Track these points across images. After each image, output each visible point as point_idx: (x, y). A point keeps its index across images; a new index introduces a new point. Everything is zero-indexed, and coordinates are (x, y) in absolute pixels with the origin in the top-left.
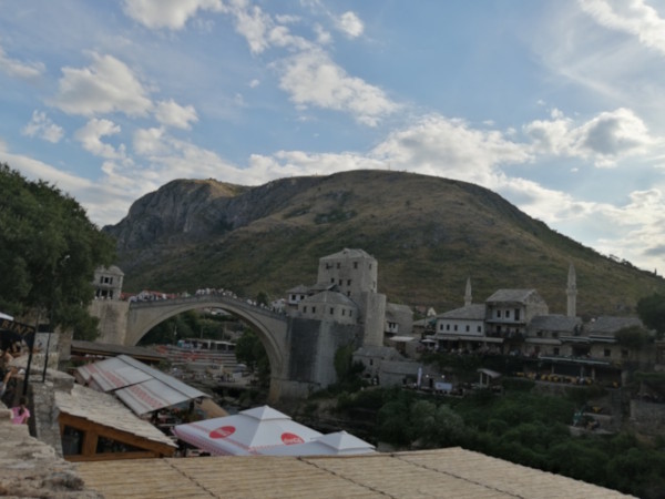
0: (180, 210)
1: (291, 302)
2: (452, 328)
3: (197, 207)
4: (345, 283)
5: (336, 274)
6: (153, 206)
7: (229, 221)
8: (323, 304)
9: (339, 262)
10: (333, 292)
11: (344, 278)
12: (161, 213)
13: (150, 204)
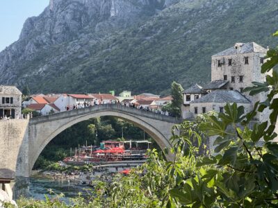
1: (186, 102)
4: (237, 80)
5: (228, 70)
8: (211, 104)
9: (230, 57)
10: (224, 91)
11: (236, 75)
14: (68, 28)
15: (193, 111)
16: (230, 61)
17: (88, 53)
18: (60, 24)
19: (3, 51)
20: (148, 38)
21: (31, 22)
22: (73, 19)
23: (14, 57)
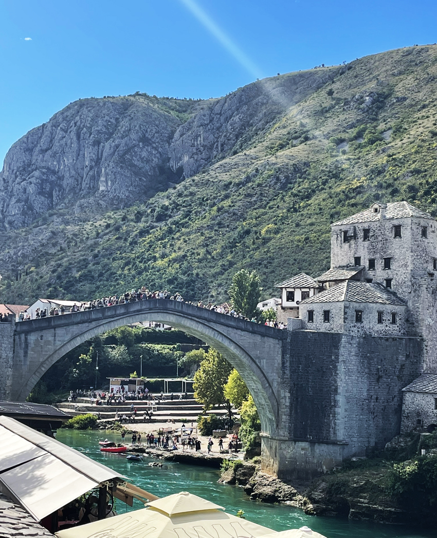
0: (89, 154)
1: (286, 304)
3: (117, 146)
4: (379, 265)
5: (363, 250)
6: (43, 151)
7: (174, 165)
8: (342, 305)
9: (366, 226)
10: (358, 284)
11: (378, 256)
12: (59, 162)
13: (38, 148)
15: (304, 316)
18: (19, 201)
22: (39, 193)
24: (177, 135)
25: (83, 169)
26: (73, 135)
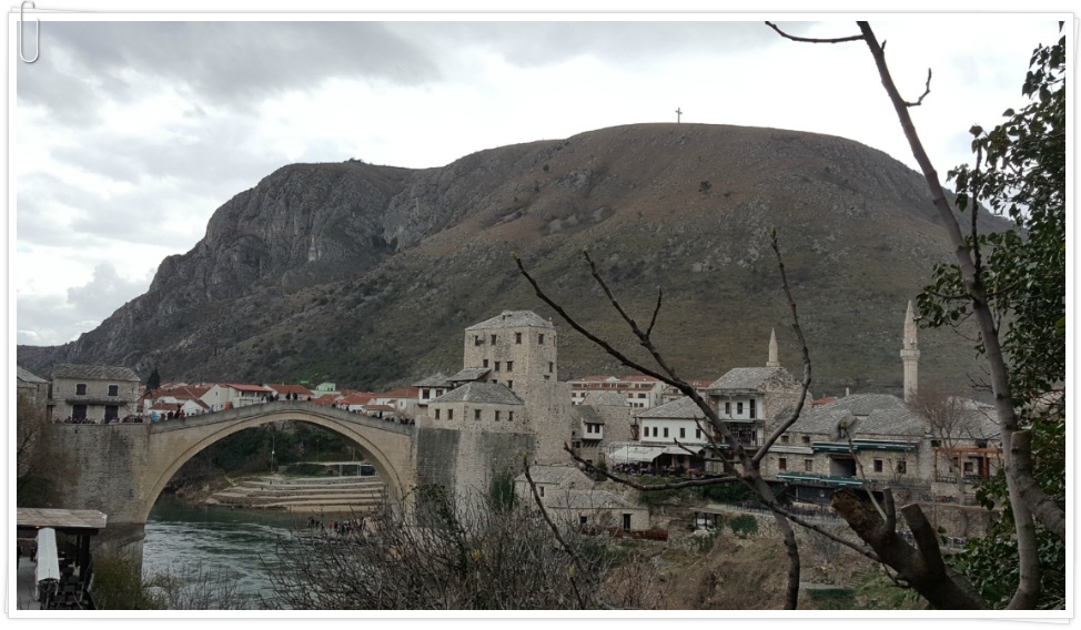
0: (298, 222)
1: (421, 401)
2: (661, 432)
3: (329, 215)
4: (504, 366)
5: (490, 353)
6: (250, 218)
8: (462, 404)
9: (493, 333)
10: (482, 384)
11: (502, 359)
12: (266, 229)
13: (244, 214)
14: (235, 277)
15: (432, 414)
16: (494, 337)
17: (268, 318)
18: (222, 269)
19: (120, 310)
20: (368, 298)
21: (171, 263)
22: (245, 262)
23: (138, 320)
24: (392, 206)
25: (291, 238)
26: (281, 203)
